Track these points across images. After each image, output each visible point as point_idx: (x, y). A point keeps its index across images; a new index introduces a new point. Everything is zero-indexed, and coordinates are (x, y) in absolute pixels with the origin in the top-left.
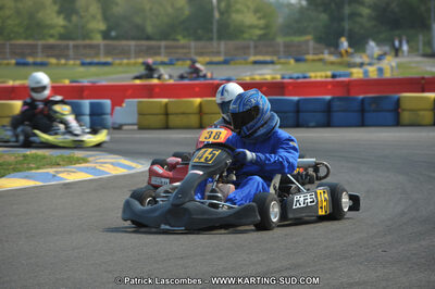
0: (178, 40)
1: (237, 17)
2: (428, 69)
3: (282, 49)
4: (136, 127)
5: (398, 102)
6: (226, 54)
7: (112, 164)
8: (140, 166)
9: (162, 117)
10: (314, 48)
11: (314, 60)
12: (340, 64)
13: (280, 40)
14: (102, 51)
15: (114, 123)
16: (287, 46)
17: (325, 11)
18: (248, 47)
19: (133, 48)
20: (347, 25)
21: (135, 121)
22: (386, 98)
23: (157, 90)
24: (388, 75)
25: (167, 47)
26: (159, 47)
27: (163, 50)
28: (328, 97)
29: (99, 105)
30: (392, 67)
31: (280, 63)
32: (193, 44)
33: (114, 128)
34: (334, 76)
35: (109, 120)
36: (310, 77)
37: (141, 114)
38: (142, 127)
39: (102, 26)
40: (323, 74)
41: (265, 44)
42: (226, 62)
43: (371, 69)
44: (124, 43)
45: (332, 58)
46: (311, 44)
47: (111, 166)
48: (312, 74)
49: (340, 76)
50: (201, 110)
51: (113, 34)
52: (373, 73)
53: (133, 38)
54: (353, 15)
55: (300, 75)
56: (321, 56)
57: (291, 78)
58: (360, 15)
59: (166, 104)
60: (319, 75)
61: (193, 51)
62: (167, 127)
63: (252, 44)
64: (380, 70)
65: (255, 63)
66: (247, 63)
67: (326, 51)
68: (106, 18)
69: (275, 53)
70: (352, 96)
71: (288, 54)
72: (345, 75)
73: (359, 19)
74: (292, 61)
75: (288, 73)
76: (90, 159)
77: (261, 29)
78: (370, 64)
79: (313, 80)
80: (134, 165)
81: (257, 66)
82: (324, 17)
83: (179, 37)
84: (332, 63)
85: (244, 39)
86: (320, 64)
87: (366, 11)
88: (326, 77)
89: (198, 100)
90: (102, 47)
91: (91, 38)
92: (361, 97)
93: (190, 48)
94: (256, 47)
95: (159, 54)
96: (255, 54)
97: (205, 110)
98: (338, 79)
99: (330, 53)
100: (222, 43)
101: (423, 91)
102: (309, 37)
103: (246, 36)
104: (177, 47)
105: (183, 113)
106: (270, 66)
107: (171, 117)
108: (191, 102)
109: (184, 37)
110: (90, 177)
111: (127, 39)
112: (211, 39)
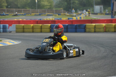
0: (27, 9)
1: (42, 3)
2: (93, 17)
3: (55, 12)
4: (15, 32)
5: (85, 26)
6: (40, 12)
7: (9, 42)
8: (16, 42)
9: (23, 29)
10: (63, 12)
11: (63, 15)
12: (70, 16)
13: (54, 9)
14: (6, 11)
15: (9, 31)
16: (56, 11)
17: (66, 2)
18: (46, 11)
19: (14, 11)
20: (72, 5)
21: (15, 30)
22: (82, 25)
23: (21, 22)
24: (82, 19)
25: (24, 11)
26: (22, 11)
27: (23, 11)
28: (67, 24)
29: (5, 26)
30: (84, 17)
31: (54, 15)
32: (31, 10)
33: (9, 32)
34: (68, 19)
35: (8, 30)
36: (62, 19)
37: (16, 28)
38: (17, 32)
39: (6, 5)
40: (66, 18)
41: (50, 10)
42: (40, 15)
43: (78, 17)
44: (12, 9)
45: (68, 14)
46: (62, 10)
47: (8, 42)
48: (63, 18)
49: (70, 19)
50: (33, 28)
51: (9, 7)
52: (78, 18)
53: (15, 8)
54: (73, 3)
55: (59, 19)
56: (65, 14)
57: (57, 19)
58: (75, 3)
59: (24, 26)
60: (64, 19)
61: (31, 12)
62: (24, 32)
63: (47, 10)
64: (81, 18)
65: (47, 15)
66: (45, 15)
67: (66, 12)
68: (7, 2)
69: (53, 13)
70: (73, 24)
71: (56, 13)
72: (71, 19)
73: (75, 4)
74: (57, 15)
75: (56, 18)
76: (2, 40)
77: (49, 6)
78: (78, 16)
79: (63, 20)
80: (14, 42)
81: (48, 16)
82: (66, 3)
83: (27, 8)
84: (68, 16)
85: (44, 9)
86: (65, 16)
87: (77, 2)
88: (66, 19)
89: (32, 25)
90: (6, 10)
91: (3, 8)
92: (76, 24)
93: (30, 11)
94: (48, 11)
95: (21, 12)
96: (47, 13)
97: (34, 27)
98: (70, 20)
99: (67, 13)
100: (39, 10)
101: (92, 23)
102: (62, 8)
103: (45, 8)
104: (26, 11)
105: (28, 28)
106: (52, 16)
107: (25, 29)
108: (30, 25)
109: (28, 8)
110: (2, 45)
111: (13, 8)
112: (36, 9)
